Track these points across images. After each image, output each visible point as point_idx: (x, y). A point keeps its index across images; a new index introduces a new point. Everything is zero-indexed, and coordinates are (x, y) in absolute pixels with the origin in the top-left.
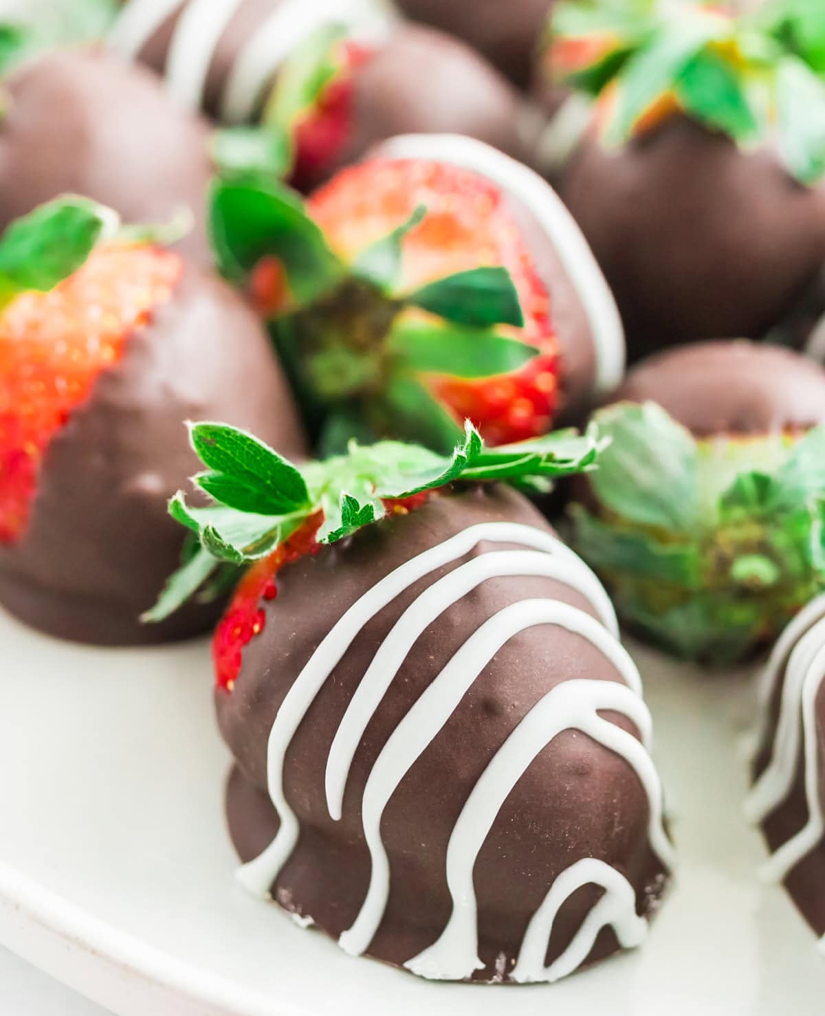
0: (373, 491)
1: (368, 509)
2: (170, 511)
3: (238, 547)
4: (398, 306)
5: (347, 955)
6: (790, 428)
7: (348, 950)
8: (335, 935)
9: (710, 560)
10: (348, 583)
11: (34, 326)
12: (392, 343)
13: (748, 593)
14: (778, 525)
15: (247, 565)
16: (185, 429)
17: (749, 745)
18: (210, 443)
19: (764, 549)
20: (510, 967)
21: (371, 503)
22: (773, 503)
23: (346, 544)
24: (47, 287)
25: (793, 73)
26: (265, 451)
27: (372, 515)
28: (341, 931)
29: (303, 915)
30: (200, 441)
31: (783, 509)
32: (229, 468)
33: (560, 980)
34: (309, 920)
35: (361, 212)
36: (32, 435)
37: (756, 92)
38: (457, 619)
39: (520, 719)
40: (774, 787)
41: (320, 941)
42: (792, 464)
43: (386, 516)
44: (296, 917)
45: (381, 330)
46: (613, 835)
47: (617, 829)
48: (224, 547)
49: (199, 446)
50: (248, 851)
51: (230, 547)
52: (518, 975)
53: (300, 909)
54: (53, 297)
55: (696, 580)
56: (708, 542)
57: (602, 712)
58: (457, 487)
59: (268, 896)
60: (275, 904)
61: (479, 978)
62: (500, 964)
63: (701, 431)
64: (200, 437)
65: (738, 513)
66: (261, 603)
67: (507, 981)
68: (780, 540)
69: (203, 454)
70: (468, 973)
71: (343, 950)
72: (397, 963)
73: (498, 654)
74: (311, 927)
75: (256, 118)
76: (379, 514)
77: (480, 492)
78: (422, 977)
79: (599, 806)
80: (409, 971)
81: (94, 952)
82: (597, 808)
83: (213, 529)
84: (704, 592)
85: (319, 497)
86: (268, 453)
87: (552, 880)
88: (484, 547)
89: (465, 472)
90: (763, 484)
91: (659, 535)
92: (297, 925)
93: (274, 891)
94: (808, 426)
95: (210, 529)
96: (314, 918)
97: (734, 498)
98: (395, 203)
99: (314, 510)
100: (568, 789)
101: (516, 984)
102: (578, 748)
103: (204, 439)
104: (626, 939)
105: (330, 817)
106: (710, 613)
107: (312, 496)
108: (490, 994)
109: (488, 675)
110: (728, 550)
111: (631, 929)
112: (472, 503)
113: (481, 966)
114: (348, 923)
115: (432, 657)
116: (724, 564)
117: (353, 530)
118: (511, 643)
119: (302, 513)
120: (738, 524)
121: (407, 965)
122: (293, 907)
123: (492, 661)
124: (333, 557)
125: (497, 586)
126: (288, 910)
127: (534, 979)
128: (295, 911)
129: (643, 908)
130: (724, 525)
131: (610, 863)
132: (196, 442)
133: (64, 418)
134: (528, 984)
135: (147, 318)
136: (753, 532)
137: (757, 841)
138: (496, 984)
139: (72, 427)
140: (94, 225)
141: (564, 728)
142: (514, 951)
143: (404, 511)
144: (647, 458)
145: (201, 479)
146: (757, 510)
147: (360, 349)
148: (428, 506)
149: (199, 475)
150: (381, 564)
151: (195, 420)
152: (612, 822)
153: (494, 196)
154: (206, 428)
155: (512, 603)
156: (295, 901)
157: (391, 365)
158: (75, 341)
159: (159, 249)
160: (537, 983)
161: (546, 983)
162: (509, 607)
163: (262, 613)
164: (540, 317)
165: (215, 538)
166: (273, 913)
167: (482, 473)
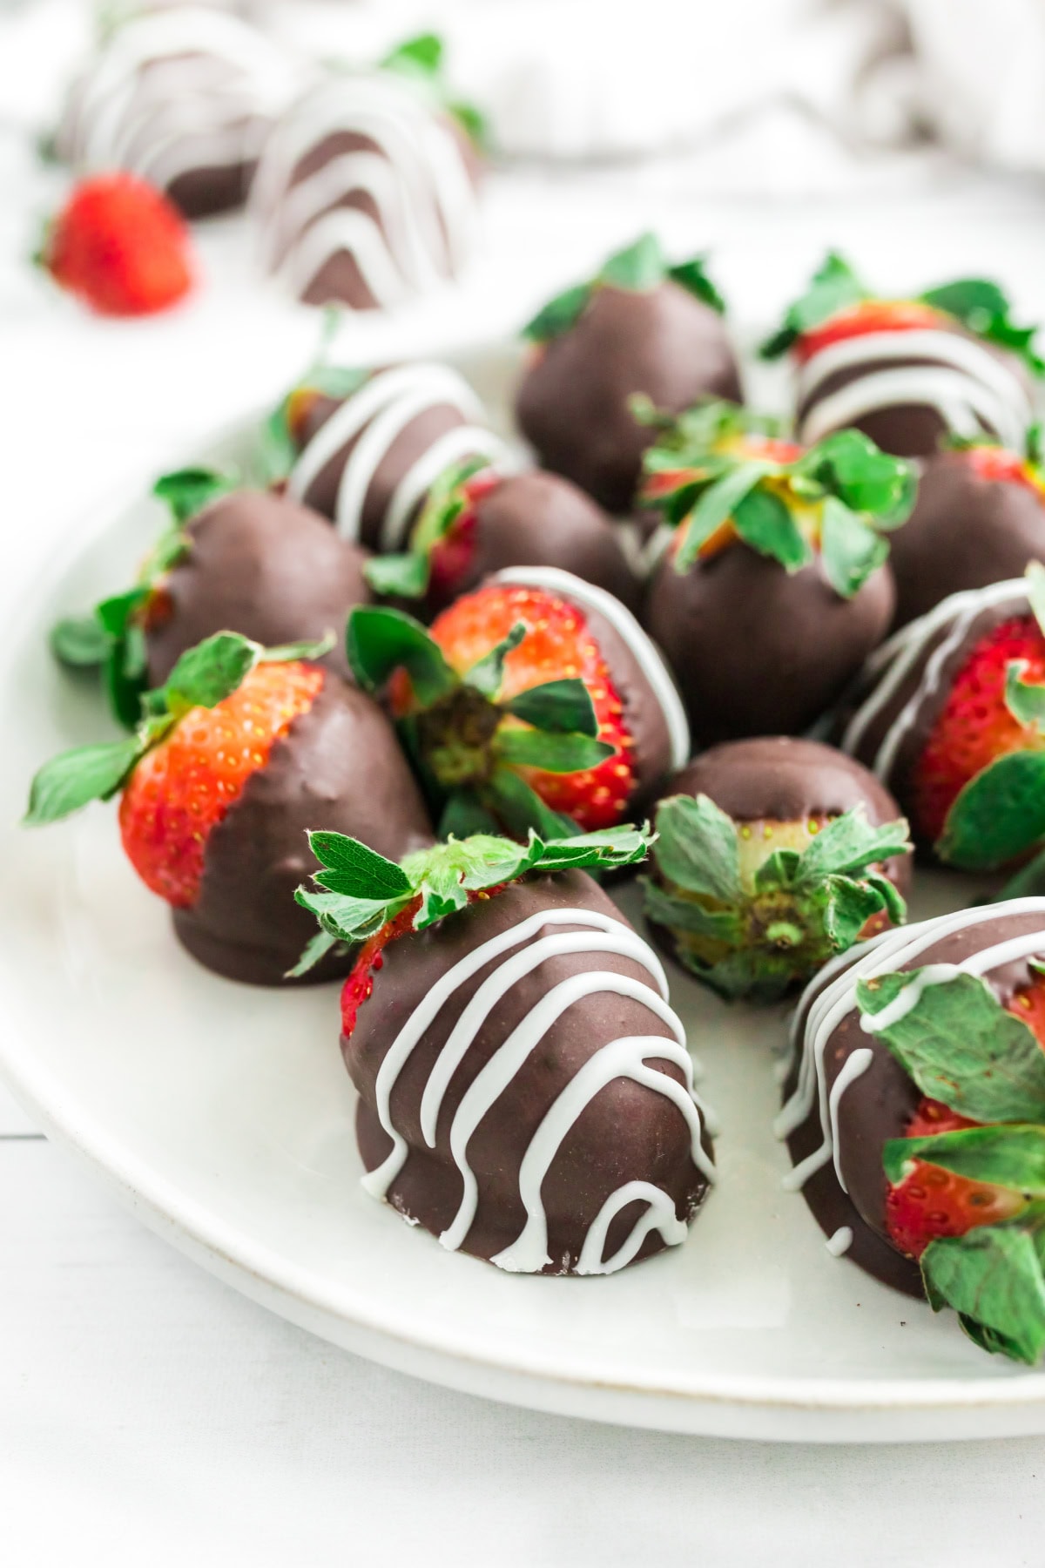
0: (462, 881)
1: (451, 902)
2: (296, 899)
3: (348, 930)
4: (500, 711)
5: (446, 1251)
6: (816, 814)
7: (446, 1247)
8: (437, 1234)
9: (748, 923)
10: (437, 960)
11: (200, 736)
12: (495, 742)
13: (779, 950)
14: (805, 897)
15: (359, 945)
16: (306, 834)
17: (781, 1069)
18: (325, 847)
19: (791, 916)
20: (573, 1263)
21: (453, 897)
22: (799, 879)
23: (438, 925)
24: (211, 706)
25: (833, 506)
26: (369, 853)
27: (454, 907)
28: (441, 1232)
29: (411, 1217)
30: (318, 845)
31: (808, 884)
32: (341, 866)
33: (615, 1273)
34: (417, 1221)
35: (472, 631)
36: (198, 826)
37: (804, 523)
38: (523, 991)
39: (576, 1072)
40: (795, 1112)
41: (425, 1237)
42: (818, 846)
43: (468, 905)
44: (407, 1218)
45: (488, 731)
46: (656, 1161)
47: (660, 1156)
48: (337, 930)
49: (317, 850)
50: (372, 1163)
51: (342, 930)
52: (581, 1269)
53: (409, 1212)
54: (216, 712)
55: (737, 940)
56: (747, 909)
57: (647, 1061)
58: (531, 876)
59: (385, 1199)
60: (391, 1206)
61: (547, 1271)
62: (565, 1261)
63: (742, 817)
64: (316, 842)
65: (771, 886)
66: (371, 972)
67: (571, 1273)
68: (805, 909)
69: (320, 855)
70: (540, 1268)
71: (442, 1246)
72: (485, 1258)
73: (559, 1020)
74: (417, 1225)
75: (403, 546)
76: (460, 905)
77: (549, 880)
78: (503, 1269)
79: (644, 1140)
80: (493, 1264)
81: (231, 1261)
82: (642, 1141)
83: (328, 915)
84: (745, 948)
85: (419, 883)
86: (372, 854)
87: (605, 1198)
88: (548, 929)
89: (539, 863)
90: (791, 861)
91: (707, 902)
92: (407, 1223)
93: (389, 1195)
94: (836, 813)
95: (326, 916)
96: (420, 1220)
97: (767, 874)
98: (497, 624)
99: (416, 895)
100: (617, 1127)
101: (578, 1276)
102: (627, 1091)
103: (320, 844)
104: (670, 1239)
105: (427, 1145)
106: (750, 966)
107: (413, 884)
108: (558, 1283)
109: (551, 1037)
110: (762, 917)
111: (674, 1231)
112: (542, 890)
113: (550, 1262)
114: (447, 1225)
115: (503, 1023)
116: (760, 928)
117: (440, 917)
118: (569, 1011)
119: (406, 896)
120: (771, 896)
121: (492, 1259)
122: (404, 1210)
123: (553, 1026)
124: (427, 938)
125: (558, 963)
126: (401, 1212)
127: (592, 1272)
128: (406, 1213)
129: (684, 1213)
130: (759, 897)
131: (654, 1183)
132: (314, 846)
133: (223, 812)
134: (588, 1276)
135: (291, 728)
136: (785, 902)
137: (784, 1152)
138: (563, 1275)
139: (229, 820)
140: (245, 654)
141: (614, 1077)
142: (577, 1251)
143: (487, 897)
144: (698, 839)
145: (319, 876)
146: (787, 884)
147: (473, 745)
148: (507, 893)
149: (318, 872)
150: (464, 944)
151: (312, 830)
152: (655, 1151)
153: (580, 618)
154: (322, 836)
155: (570, 976)
156: (406, 1205)
157: (494, 759)
158: (232, 750)
159: (307, 665)
160: (595, 1275)
161: (603, 1275)
162: (567, 980)
163: (371, 979)
164: (615, 719)
165: (330, 923)
166: (390, 1214)
167: (551, 865)
